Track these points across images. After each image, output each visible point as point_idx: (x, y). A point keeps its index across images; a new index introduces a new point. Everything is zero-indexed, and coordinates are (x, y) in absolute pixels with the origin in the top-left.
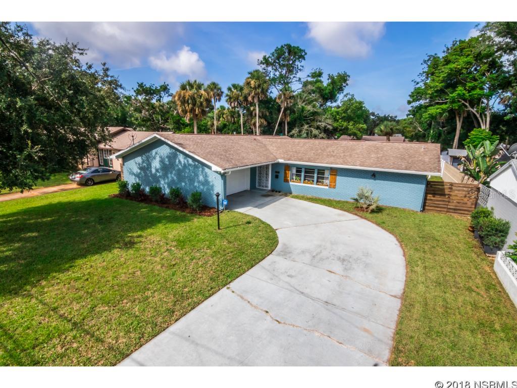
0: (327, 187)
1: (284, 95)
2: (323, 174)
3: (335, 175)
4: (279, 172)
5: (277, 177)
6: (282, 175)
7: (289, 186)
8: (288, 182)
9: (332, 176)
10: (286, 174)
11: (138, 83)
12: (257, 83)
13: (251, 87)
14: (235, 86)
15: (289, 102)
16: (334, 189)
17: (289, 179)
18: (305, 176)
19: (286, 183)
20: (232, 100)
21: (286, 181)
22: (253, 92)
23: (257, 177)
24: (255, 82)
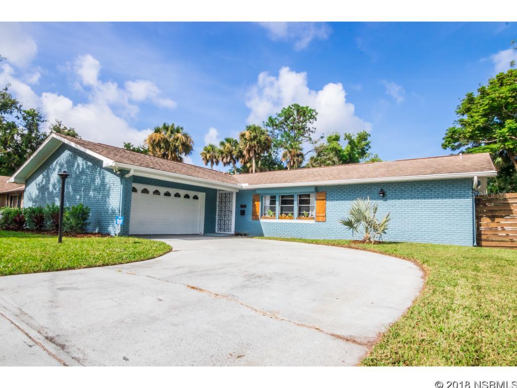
0: (313, 222)
1: (290, 152)
2: (308, 202)
3: (323, 200)
4: (245, 206)
5: (243, 213)
6: (249, 210)
7: (260, 224)
8: (258, 219)
9: (318, 201)
10: (254, 206)
11: (124, 143)
12: (252, 135)
13: (245, 139)
14: (228, 140)
15: (295, 160)
16: (325, 223)
17: (259, 214)
18: (282, 209)
19: (255, 222)
20: (224, 155)
21: (255, 217)
22: (248, 143)
23: (217, 217)
24: (251, 134)
